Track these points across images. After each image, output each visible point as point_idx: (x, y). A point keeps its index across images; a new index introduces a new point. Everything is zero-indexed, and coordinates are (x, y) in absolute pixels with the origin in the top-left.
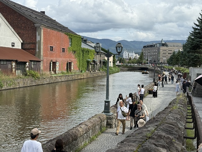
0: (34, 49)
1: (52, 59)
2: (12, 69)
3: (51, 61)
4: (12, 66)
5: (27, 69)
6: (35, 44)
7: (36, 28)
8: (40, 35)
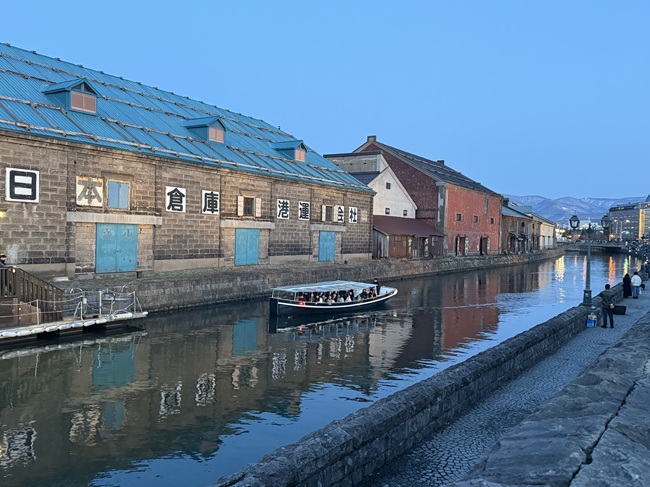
0: (434, 218)
1: (459, 232)
2: (407, 247)
3: (458, 235)
4: (407, 243)
5: (427, 248)
6: (435, 210)
7: (438, 187)
8: (443, 197)
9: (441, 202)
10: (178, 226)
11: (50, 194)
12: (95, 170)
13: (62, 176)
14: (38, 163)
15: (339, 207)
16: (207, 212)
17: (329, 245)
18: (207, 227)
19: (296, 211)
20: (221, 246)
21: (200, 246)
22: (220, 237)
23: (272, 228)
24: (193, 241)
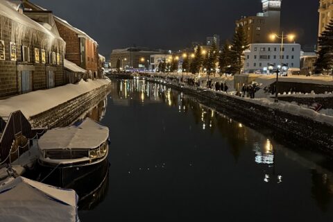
0: (78, 60)
7: (80, 39)
9: (82, 49)
15: (54, 53)
16: (13, 59)
17: (51, 81)
18: (12, 71)
19: (40, 57)
20: (17, 85)
21: (10, 86)
22: (17, 78)
23: (34, 70)
24: (8, 82)
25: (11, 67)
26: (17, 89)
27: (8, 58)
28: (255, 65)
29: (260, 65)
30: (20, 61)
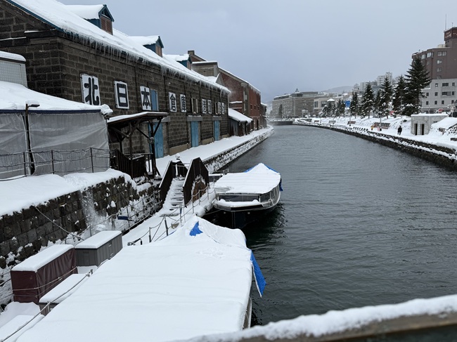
0: (241, 108)
7: (243, 87)
8: (247, 94)
9: (245, 98)
10: (174, 122)
11: (131, 101)
12: (145, 81)
13: (134, 86)
14: (124, 77)
15: (219, 103)
16: (183, 111)
17: (217, 130)
18: (183, 122)
19: (207, 107)
20: (188, 135)
21: (181, 136)
22: (187, 129)
23: (202, 120)
24: (179, 133)
25: (182, 118)
26: (188, 139)
27: (179, 110)
28: (436, 103)
29: (443, 102)
30: (190, 112)
